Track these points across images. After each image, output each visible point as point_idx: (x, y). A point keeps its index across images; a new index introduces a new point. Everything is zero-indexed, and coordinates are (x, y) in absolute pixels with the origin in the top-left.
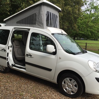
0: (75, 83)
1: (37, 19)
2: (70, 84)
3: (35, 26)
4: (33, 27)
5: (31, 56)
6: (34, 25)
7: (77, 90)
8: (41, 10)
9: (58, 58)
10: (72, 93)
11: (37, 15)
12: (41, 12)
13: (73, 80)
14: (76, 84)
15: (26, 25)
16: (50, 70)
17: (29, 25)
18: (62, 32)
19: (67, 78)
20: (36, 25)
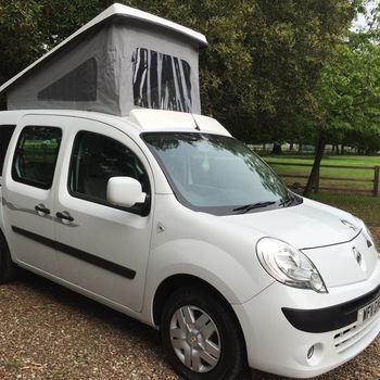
0: (213, 328)
1: (99, 80)
2: (196, 332)
3: (92, 108)
4: (89, 111)
5: (71, 219)
6: (91, 102)
7: (218, 357)
8: (109, 47)
9: (155, 227)
10: (202, 369)
11: (98, 65)
12: (109, 52)
13: (205, 317)
14: (215, 333)
15: (68, 102)
16: (130, 274)
17: (75, 103)
18: (197, 128)
19: (184, 308)
20: (98, 101)
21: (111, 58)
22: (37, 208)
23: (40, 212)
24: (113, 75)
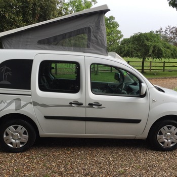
1: (92, 38)
3: (88, 51)
4: (84, 52)
6: (86, 48)
11: (92, 30)
12: (101, 26)
16: (138, 121)
17: (72, 48)
20: (91, 48)
21: (102, 29)
22: (71, 103)
23: (73, 105)
24: (103, 37)
